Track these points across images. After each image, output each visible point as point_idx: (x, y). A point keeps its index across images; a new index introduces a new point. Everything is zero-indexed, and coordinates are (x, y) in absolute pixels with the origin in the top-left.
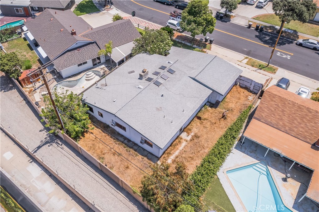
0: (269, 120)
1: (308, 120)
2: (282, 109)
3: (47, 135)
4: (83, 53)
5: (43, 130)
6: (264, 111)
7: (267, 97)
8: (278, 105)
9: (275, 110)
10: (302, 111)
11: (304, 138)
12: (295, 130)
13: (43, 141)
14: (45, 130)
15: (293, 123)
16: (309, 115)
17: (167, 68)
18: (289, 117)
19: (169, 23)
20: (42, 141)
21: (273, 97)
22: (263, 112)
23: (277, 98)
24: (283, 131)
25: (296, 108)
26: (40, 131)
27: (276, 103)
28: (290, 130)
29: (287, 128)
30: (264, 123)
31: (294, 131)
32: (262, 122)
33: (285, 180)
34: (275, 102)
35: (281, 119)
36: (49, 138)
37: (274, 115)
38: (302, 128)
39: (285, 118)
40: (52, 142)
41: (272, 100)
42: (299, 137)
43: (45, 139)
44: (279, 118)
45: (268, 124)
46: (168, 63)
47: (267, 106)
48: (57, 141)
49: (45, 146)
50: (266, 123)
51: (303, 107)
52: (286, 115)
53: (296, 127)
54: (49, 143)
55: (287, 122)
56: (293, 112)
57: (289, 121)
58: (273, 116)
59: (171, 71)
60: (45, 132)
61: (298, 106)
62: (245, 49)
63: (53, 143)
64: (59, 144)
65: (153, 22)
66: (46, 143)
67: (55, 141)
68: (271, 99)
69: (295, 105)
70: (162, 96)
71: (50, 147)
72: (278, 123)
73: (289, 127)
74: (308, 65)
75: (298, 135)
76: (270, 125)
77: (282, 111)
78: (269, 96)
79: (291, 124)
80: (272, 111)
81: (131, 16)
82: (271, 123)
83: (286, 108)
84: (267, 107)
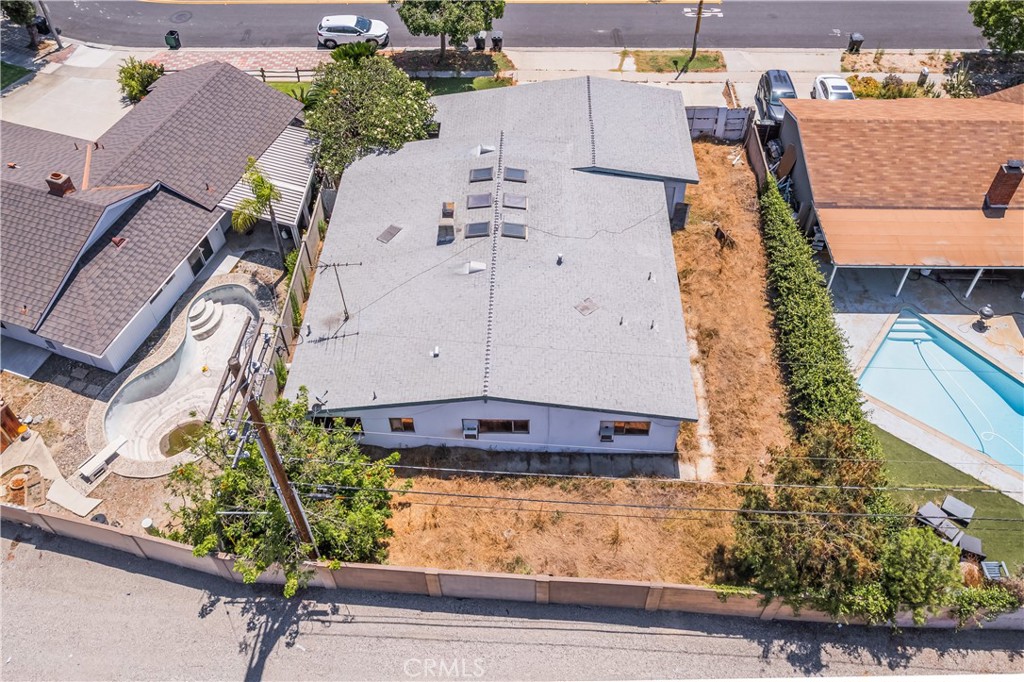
0: (857, 194)
1: (937, 152)
2: (866, 152)
3: (245, 611)
4: (144, 246)
5: (213, 604)
6: (830, 176)
7: (814, 135)
8: (850, 146)
9: (853, 160)
10: (913, 136)
11: (957, 200)
12: (927, 189)
13: (251, 642)
14: (223, 599)
15: (913, 177)
16: (933, 139)
17: (496, 170)
18: (894, 163)
19: (330, 30)
20: (244, 646)
21: (828, 129)
22: (830, 181)
23: (836, 127)
24: (906, 208)
25: (895, 133)
26: (203, 613)
27: (843, 143)
28: (918, 196)
29: (909, 195)
30: (851, 207)
31: (925, 194)
32: (845, 207)
33: (980, 327)
34: (840, 140)
35: (883, 179)
36: (263, 618)
37: (859, 175)
38: (938, 177)
39: (886, 171)
40: (287, 622)
41: (831, 140)
42: (946, 203)
43: (249, 629)
44: (875, 180)
45: (860, 207)
46: (482, 153)
47: (827, 159)
48: (305, 607)
49: (272, 654)
50: (855, 204)
51: (907, 125)
52: (884, 163)
53: (924, 183)
54: (281, 632)
55: (900, 180)
56: (895, 146)
57: (898, 174)
58: (859, 179)
59: (516, 176)
60: (229, 606)
61: (896, 128)
62: (601, 31)
63: (297, 623)
64: (325, 613)
65: (264, 45)
66: (269, 641)
67: (300, 612)
68: (824, 137)
69: (888, 128)
70: (559, 262)
71: (297, 646)
72: (882, 192)
73: (910, 191)
74: (774, 17)
75: (941, 199)
76: (867, 208)
77: (870, 157)
78: (818, 132)
79: (911, 180)
80: (848, 167)
81: (166, 50)
82: (866, 199)
83: (873, 144)
84: (830, 162)
